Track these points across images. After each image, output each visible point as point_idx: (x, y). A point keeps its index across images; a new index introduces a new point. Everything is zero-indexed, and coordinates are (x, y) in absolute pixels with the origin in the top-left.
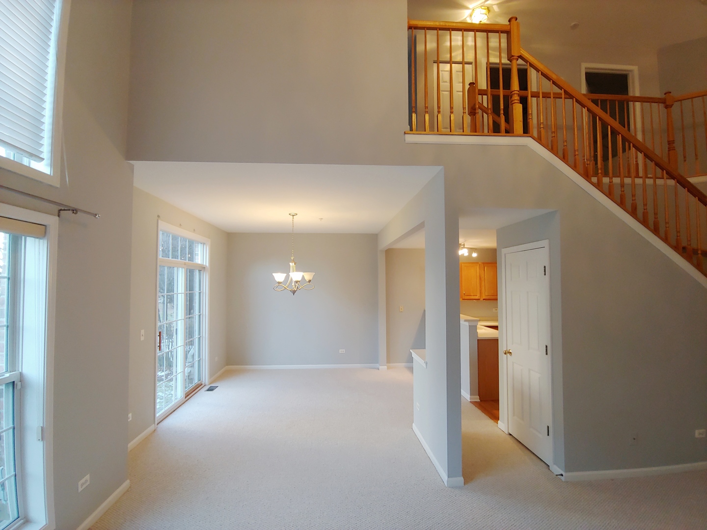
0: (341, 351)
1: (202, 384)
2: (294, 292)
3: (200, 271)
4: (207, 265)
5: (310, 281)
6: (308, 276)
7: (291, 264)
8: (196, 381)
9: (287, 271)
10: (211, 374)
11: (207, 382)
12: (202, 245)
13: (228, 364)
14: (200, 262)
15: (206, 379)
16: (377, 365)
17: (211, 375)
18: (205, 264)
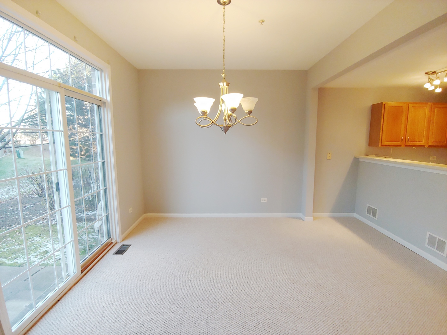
0: (263, 200)
1: (112, 243)
2: (226, 129)
3: (99, 106)
4: (108, 99)
5: (250, 112)
6: (248, 104)
7: (221, 84)
8: (105, 239)
9: (216, 94)
10: (124, 228)
11: (118, 240)
12: (99, 72)
13: (145, 212)
14: (98, 95)
15: (117, 235)
16: (301, 215)
17: (123, 231)
18: (105, 98)
